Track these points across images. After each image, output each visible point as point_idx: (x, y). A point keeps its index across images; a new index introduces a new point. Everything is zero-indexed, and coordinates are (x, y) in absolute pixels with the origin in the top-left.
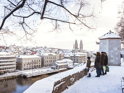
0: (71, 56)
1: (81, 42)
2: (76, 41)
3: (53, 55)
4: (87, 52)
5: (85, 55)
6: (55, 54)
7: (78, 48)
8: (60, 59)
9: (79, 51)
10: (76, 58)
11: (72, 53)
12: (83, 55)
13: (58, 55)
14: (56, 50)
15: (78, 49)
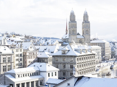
0: (54, 54)
1: (86, 16)
2: (72, 16)
3: (4, 52)
4: (102, 45)
5: (94, 52)
6: (9, 51)
7: (78, 34)
8: (25, 62)
9: (81, 42)
10: (67, 60)
11: (62, 45)
12: (89, 53)
13: (19, 53)
14: (18, 39)
15: (78, 36)
